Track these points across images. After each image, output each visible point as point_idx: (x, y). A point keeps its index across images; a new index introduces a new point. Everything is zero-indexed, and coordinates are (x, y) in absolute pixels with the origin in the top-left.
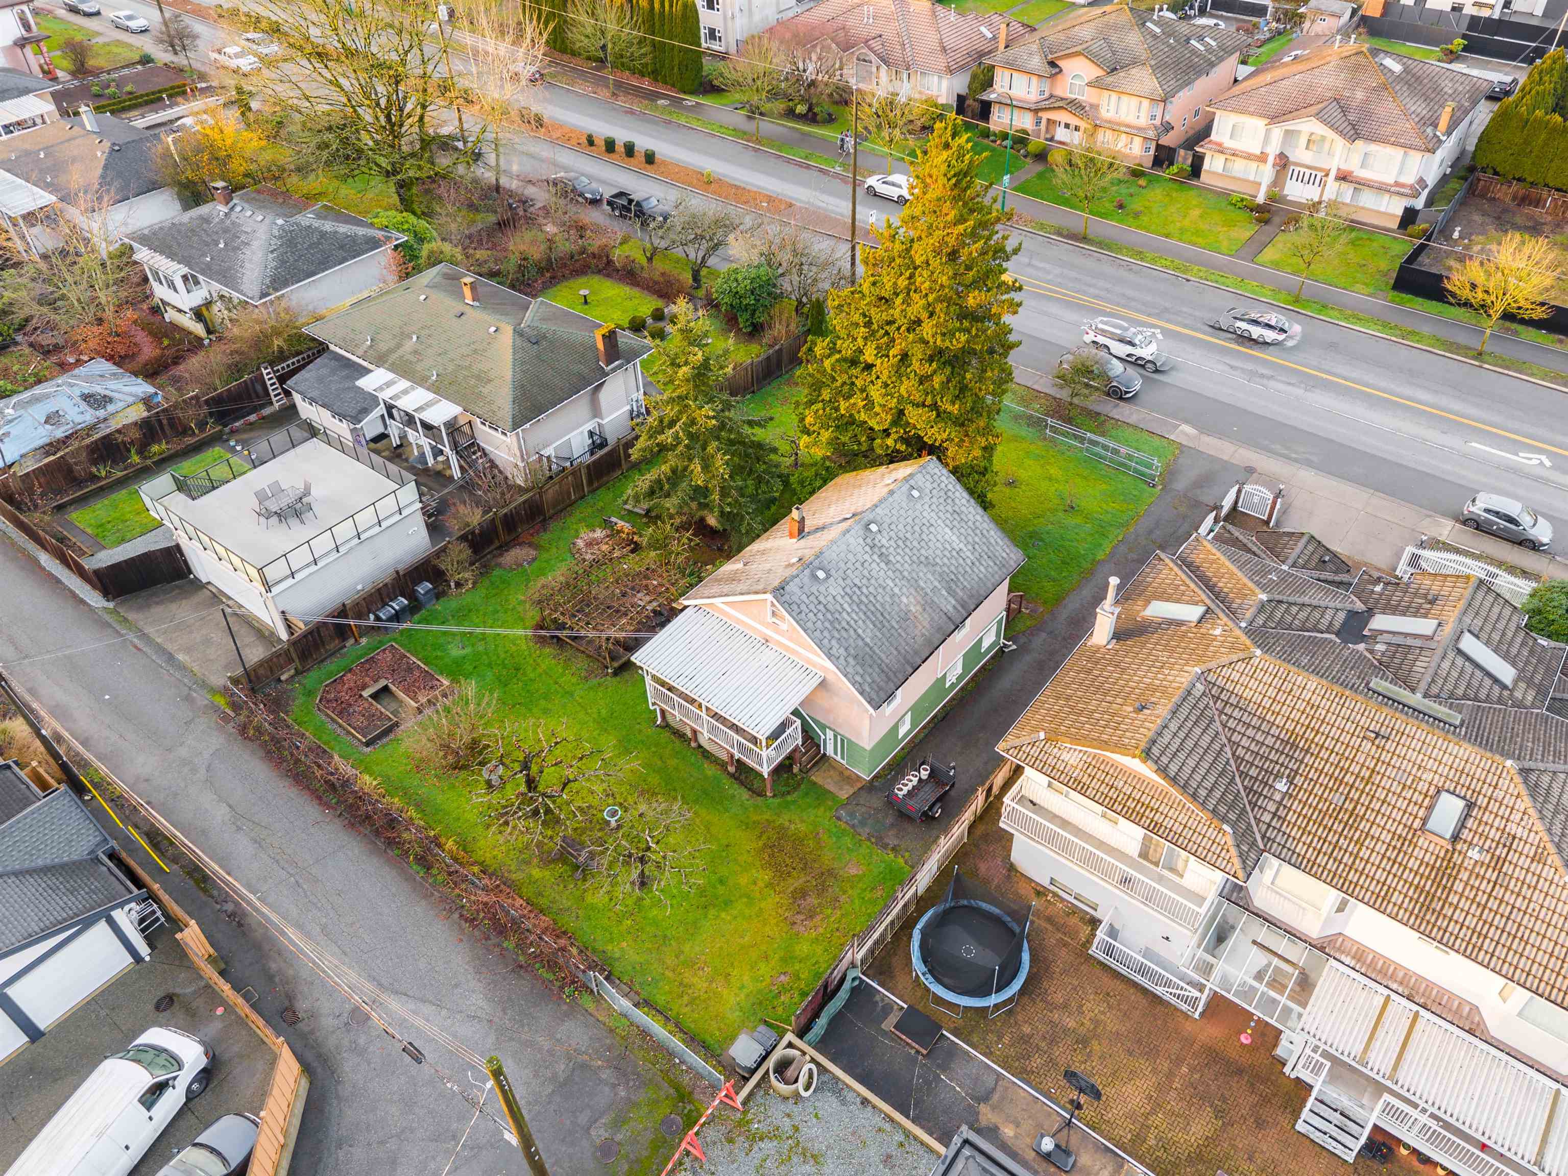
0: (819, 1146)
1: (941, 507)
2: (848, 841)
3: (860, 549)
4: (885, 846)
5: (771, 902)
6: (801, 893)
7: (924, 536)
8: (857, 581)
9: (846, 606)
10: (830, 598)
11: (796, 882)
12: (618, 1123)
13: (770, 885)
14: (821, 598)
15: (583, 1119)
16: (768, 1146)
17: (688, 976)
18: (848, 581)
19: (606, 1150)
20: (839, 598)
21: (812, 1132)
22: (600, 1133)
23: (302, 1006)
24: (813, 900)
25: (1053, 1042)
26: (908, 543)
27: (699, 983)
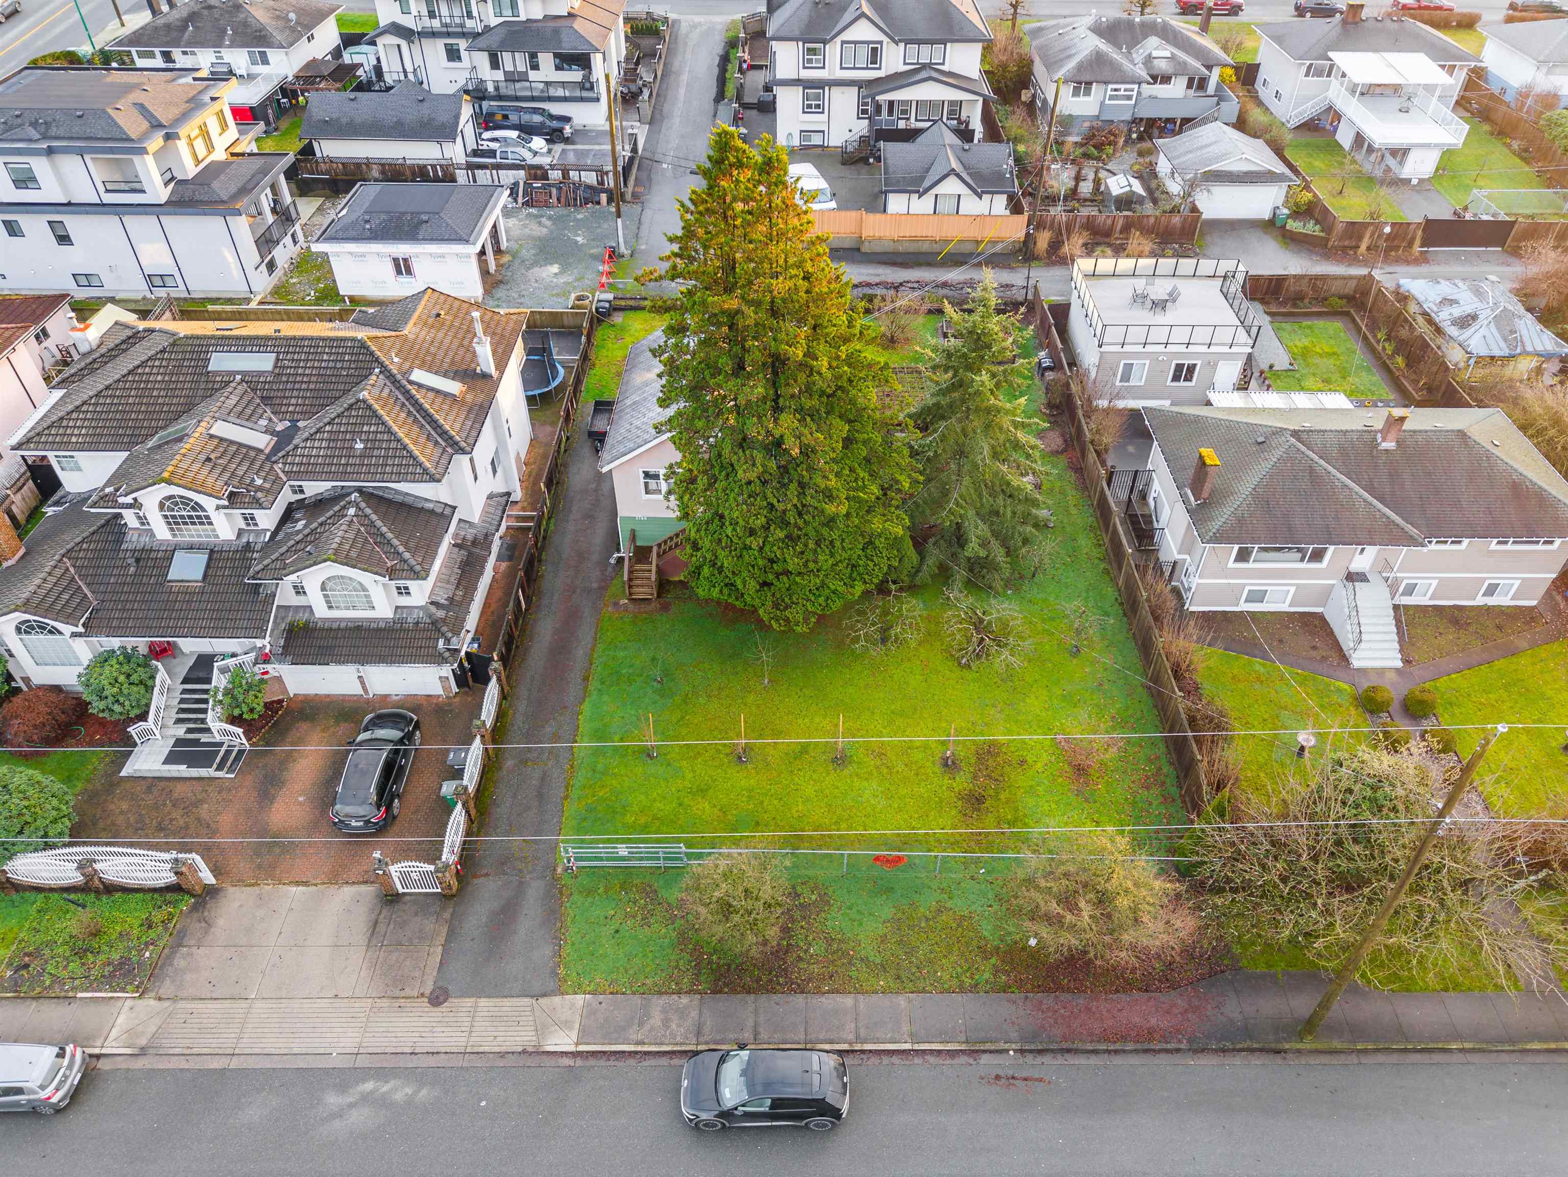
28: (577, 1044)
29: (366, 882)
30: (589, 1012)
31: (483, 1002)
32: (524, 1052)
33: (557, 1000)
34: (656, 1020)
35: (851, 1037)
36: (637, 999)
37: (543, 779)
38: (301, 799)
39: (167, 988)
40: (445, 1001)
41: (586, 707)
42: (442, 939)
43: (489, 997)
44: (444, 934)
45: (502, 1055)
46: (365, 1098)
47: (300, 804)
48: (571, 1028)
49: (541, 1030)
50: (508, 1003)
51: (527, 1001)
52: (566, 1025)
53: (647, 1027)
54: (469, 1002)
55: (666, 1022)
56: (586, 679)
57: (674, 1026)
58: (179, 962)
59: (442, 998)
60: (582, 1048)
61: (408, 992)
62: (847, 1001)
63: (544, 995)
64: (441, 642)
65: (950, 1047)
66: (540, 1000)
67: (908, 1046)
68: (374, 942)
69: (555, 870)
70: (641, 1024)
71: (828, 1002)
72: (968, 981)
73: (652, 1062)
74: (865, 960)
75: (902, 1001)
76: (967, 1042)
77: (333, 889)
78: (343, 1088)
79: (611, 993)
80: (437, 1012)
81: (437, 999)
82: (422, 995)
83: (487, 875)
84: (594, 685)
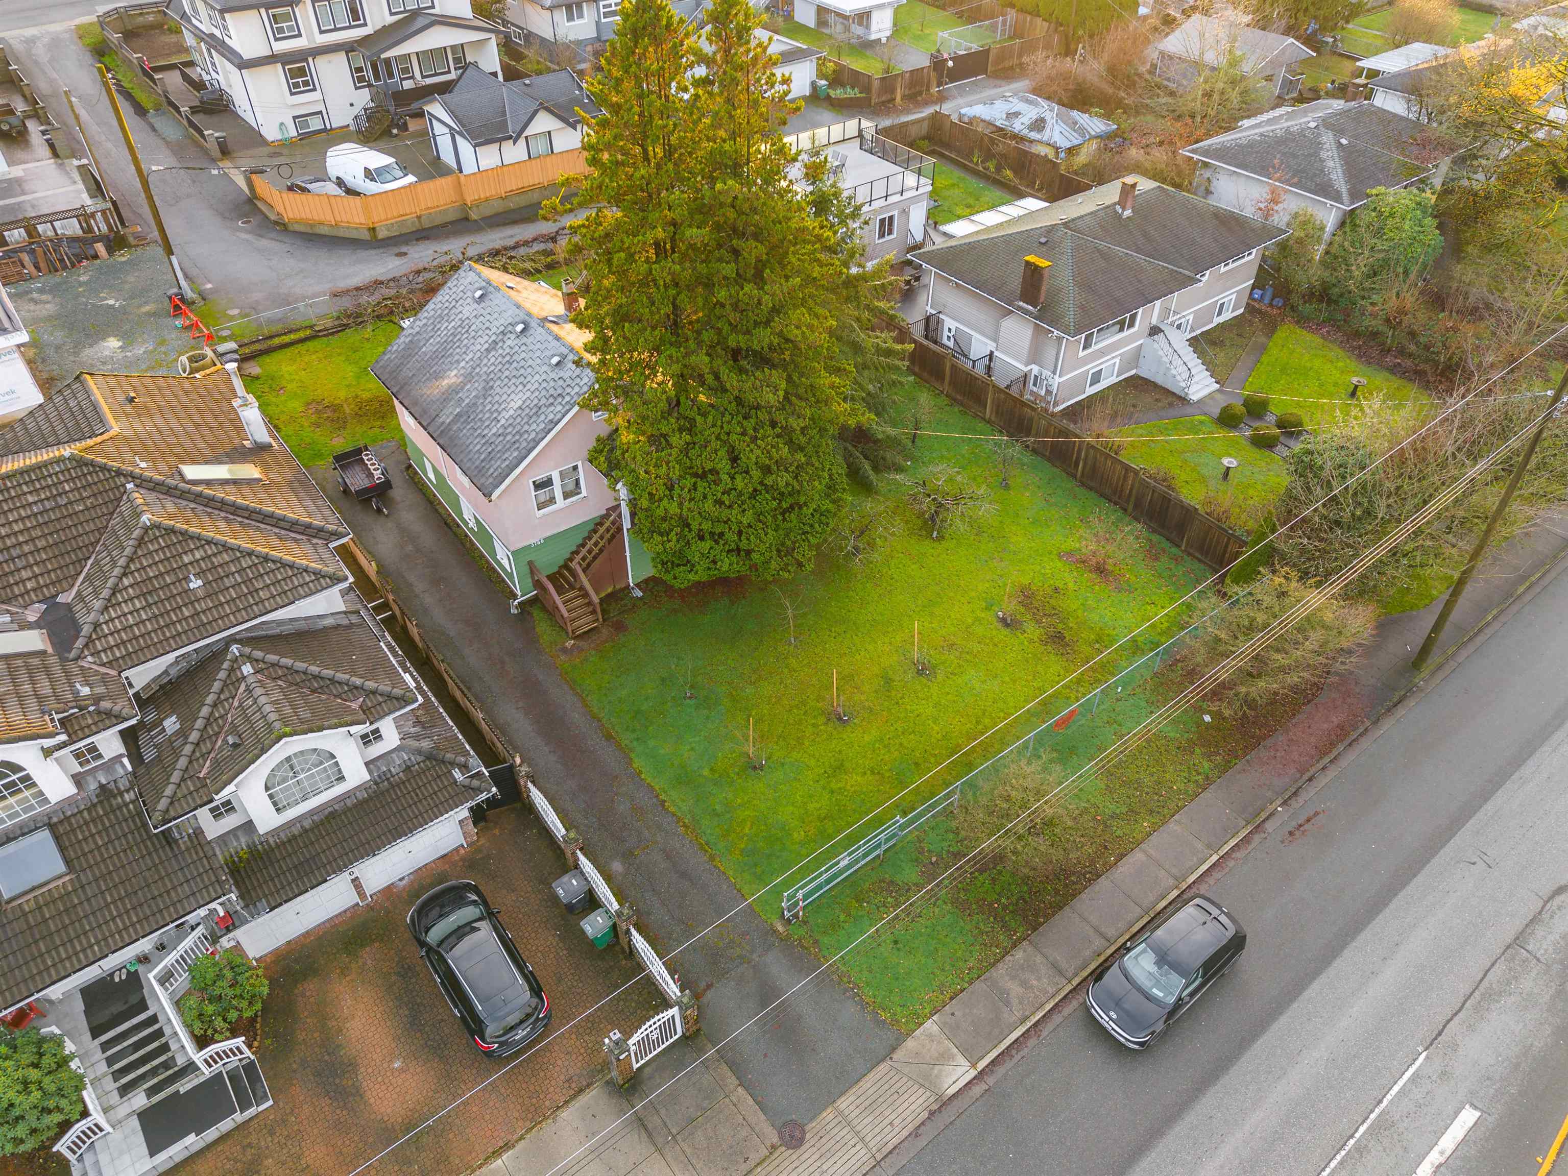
1: (544, 393)
3: (502, 321)
5: (343, 396)
7: (514, 380)
8: (473, 327)
9: (453, 324)
10: (460, 309)
14: (461, 302)
18: (473, 320)
20: (460, 316)
24: (328, 414)
26: (507, 366)
28: (973, 1066)
29: (581, 1091)
30: (951, 1031)
31: (843, 1103)
32: (932, 1113)
33: (910, 1044)
34: (1015, 989)
35: (1171, 882)
36: (979, 985)
37: (668, 857)
38: (397, 1065)
40: (804, 1133)
41: (637, 763)
42: (732, 1081)
43: (842, 1094)
44: (729, 1073)
45: (916, 1133)
47: (402, 1070)
48: (952, 1057)
49: (927, 1082)
50: (868, 1083)
51: (883, 1068)
52: (944, 1058)
53: (1015, 1002)
54: (828, 1115)
55: (1024, 984)
56: (609, 737)
57: (1035, 983)
59: (797, 1134)
60: (981, 1065)
61: (754, 1157)
62: (1137, 856)
63: (893, 1049)
64: (457, 774)
65: (1241, 835)
66: (895, 1056)
67: (1215, 858)
68: (660, 1140)
69: (775, 931)
70: (1007, 1003)
71: (1125, 868)
72: (1200, 778)
73: (1049, 1027)
74: (1114, 816)
75: (1172, 826)
76: (1248, 823)
77: (548, 1127)
79: (952, 999)
80: (808, 1153)
81: (793, 1138)
82: (774, 1147)
83: (709, 986)
84: (625, 739)
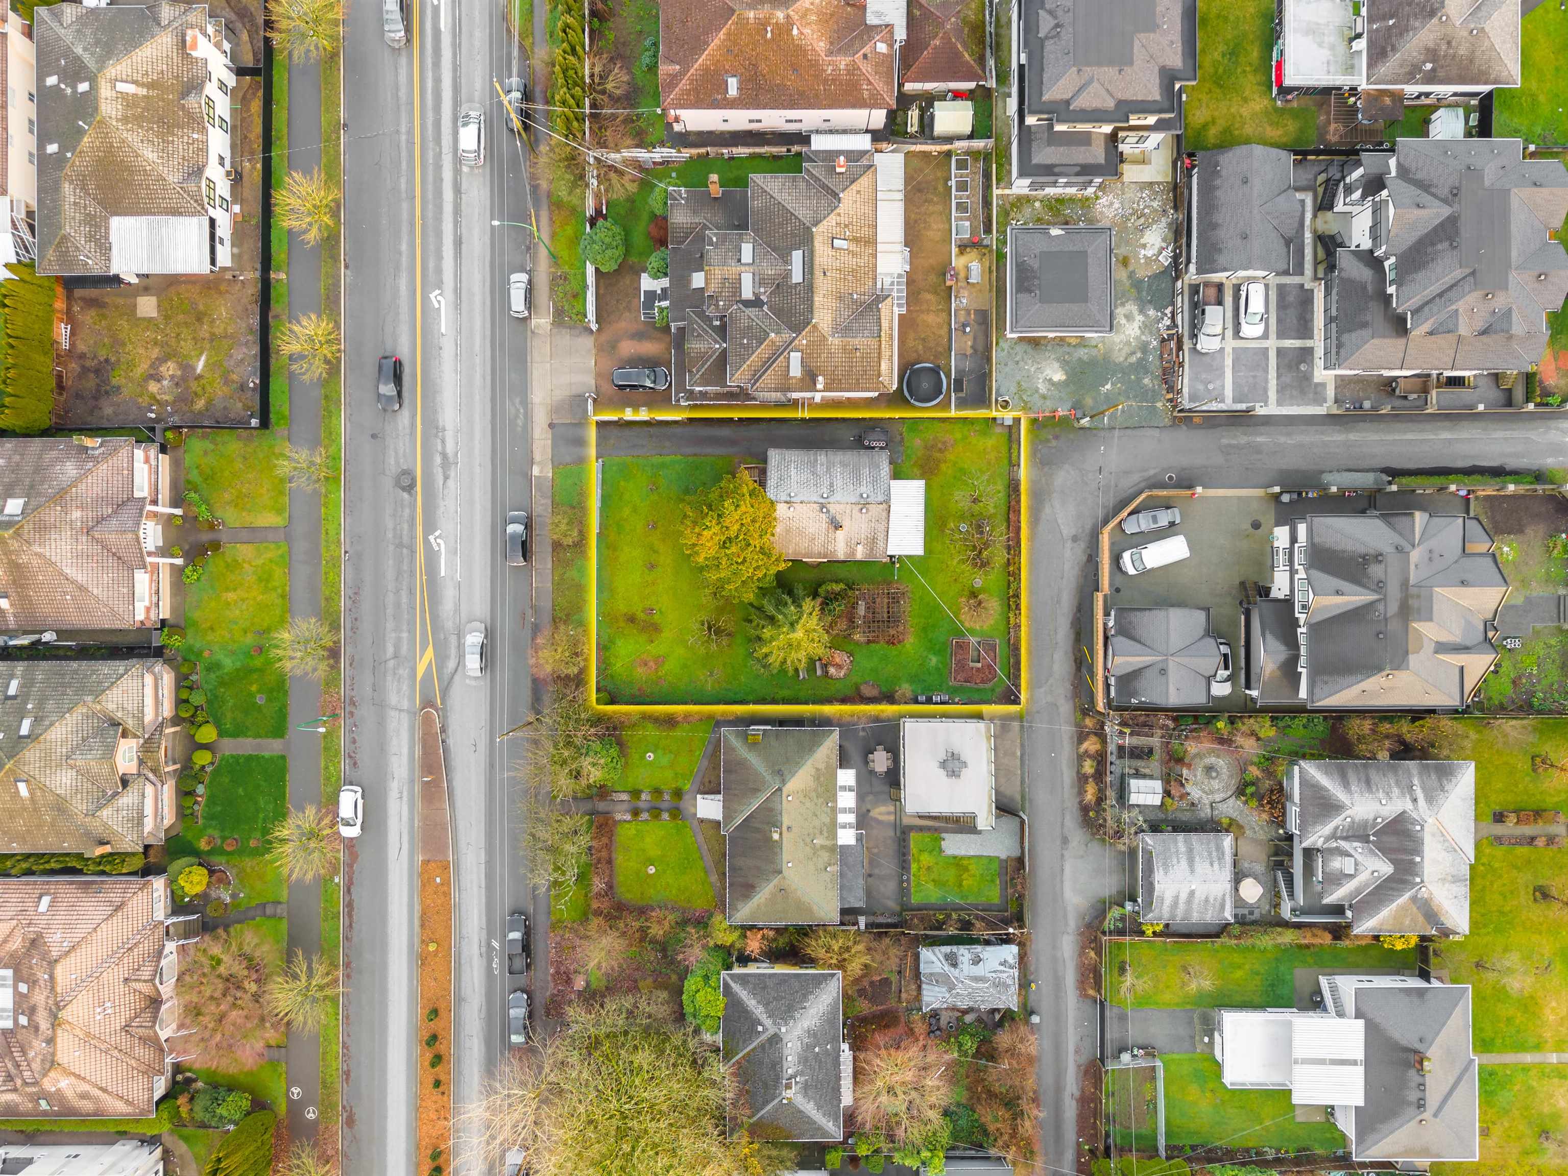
0: (1015, 384)
2: (909, 452)
4: (902, 439)
5: (950, 456)
6: (940, 451)
11: (938, 455)
12: (1048, 441)
13: (945, 462)
15: (1053, 451)
16: (1025, 398)
17: (993, 461)
19: (1056, 437)
21: (1013, 389)
22: (1054, 443)
23: (1085, 558)
24: (940, 445)
25: (931, 348)
27: (993, 456)
28: (535, 476)
29: (596, 387)
30: (546, 478)
31: (550, 442)
32: (532, 459)
33: (550, 467)
34: (543, 502)
35: (538, 567)
36: (550, 494)
37: (642, 446)
39: (556, 330)
40: (551, 428)
42: (573, 422)
43: (552, 443)
45: (531, 451)
46: (518, 410)
47: (631, 352)
49: (539, 463)
50: (550, 451)
51: (550, 457)
52: (541, 472)
53: (541, 499)
54: (550, 437)
55: (542, 505)
57: (541, 508)
58: (564, 331)
60: (533, 478)
61: (554, 414)
62: (550, 565)
63: (552, 462)
65: (534, 599)
66: (550, 461)
67: (535, 585)
68: (572, 398)
71: (550, 559)
75: (550, 585)
76: (536, 605)
77: (593, 375)
78: (521, 403)
79: (552, 485)
80: (547, 426)
81: (551, 426)
82: (553, 420)
84: (691, 459)
